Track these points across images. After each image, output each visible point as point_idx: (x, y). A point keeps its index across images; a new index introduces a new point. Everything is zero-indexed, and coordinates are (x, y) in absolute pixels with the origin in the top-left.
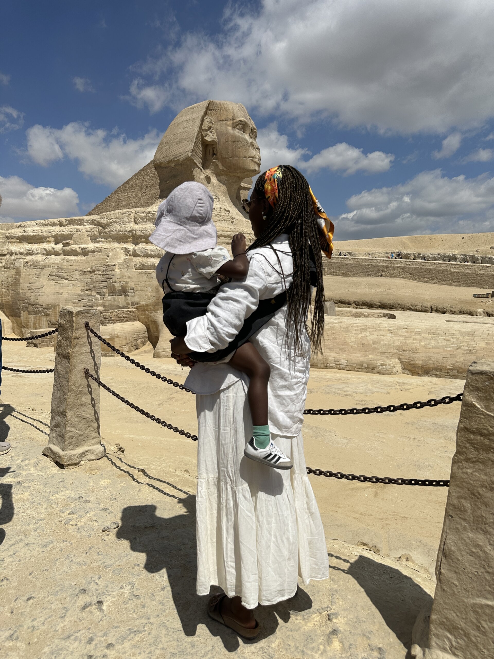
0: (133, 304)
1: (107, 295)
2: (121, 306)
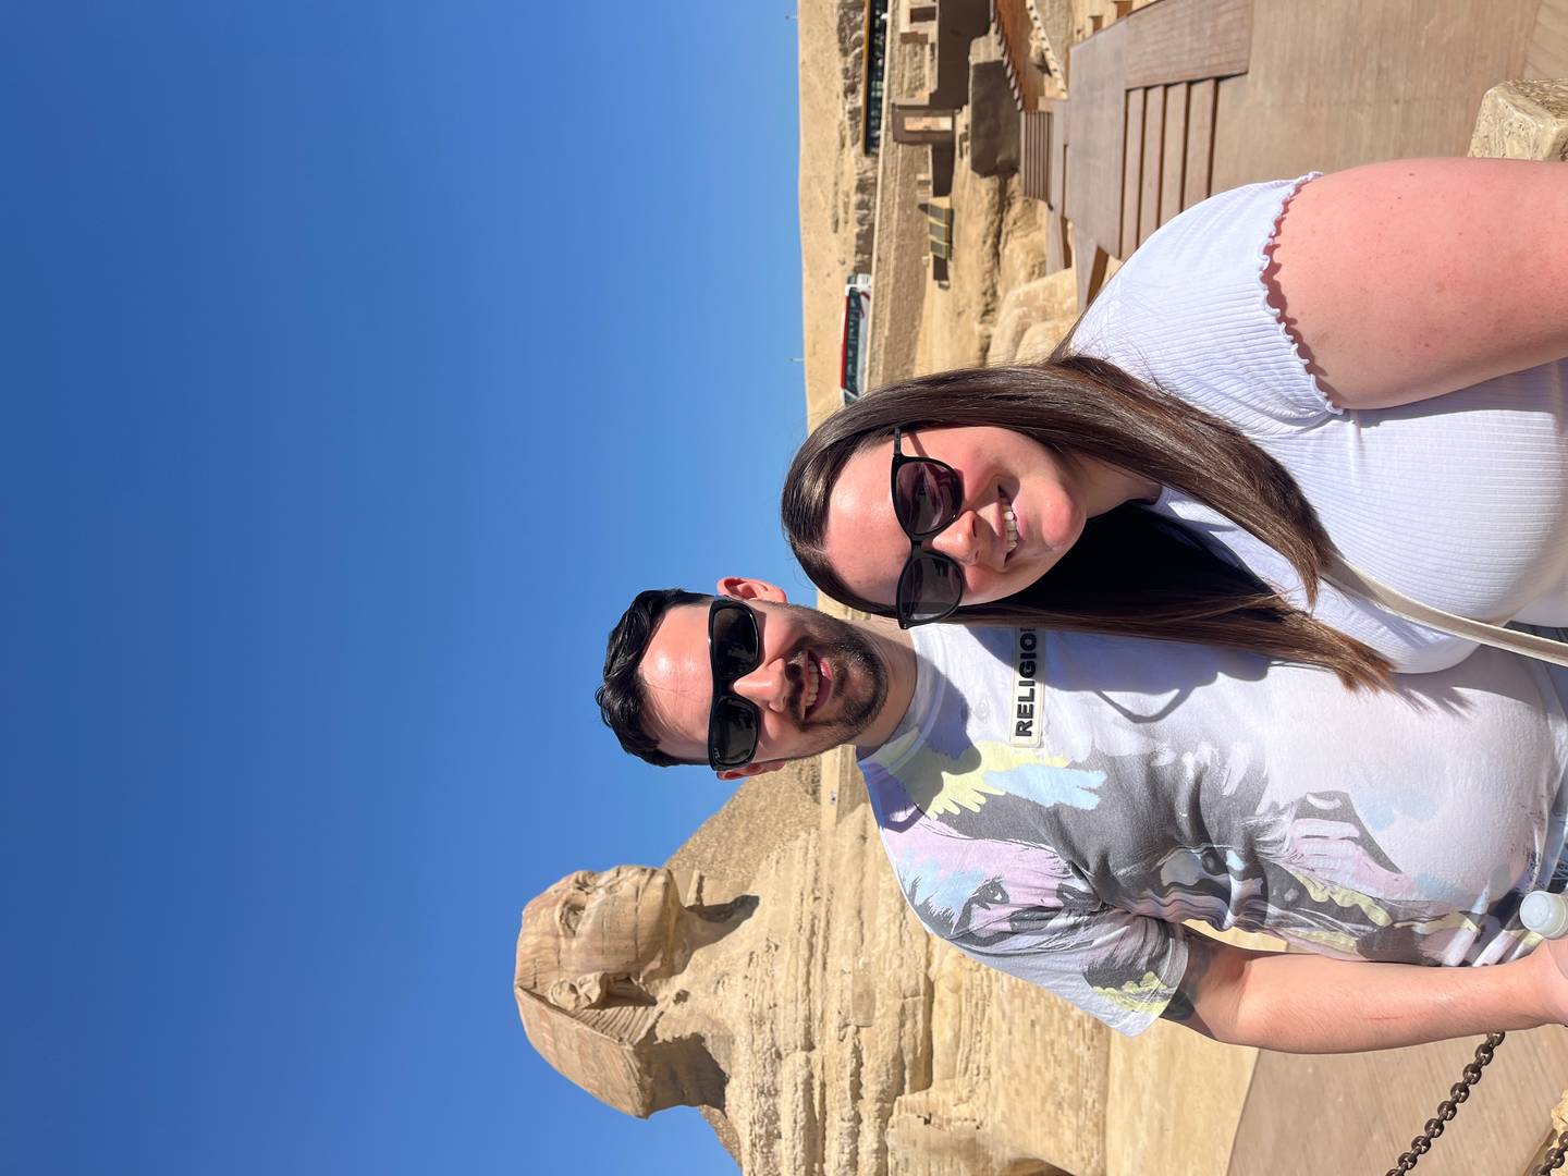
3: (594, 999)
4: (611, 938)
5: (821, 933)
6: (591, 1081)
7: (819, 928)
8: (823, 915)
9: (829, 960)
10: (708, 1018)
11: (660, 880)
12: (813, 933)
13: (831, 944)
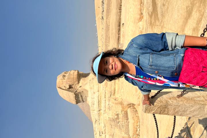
0: (122, 112)
1: (119, 120)
2: (122, 116)
3: (68, 88)
10: (84, 89)
11: (77, 71)
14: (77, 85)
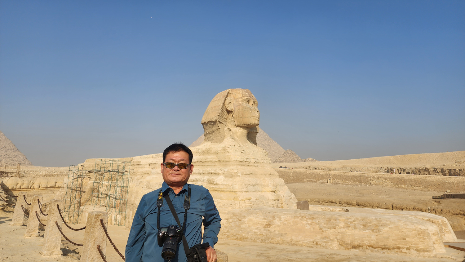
4: (242, 111)
5: (246, 164)
6: (209, 110)
7: (247, 163)
8: (250, 164)
9: (239, 166)
10: (224, 137)
11: (257, 122)
12: (246, 162)
13: (243, 167)
14: (233, 123)
